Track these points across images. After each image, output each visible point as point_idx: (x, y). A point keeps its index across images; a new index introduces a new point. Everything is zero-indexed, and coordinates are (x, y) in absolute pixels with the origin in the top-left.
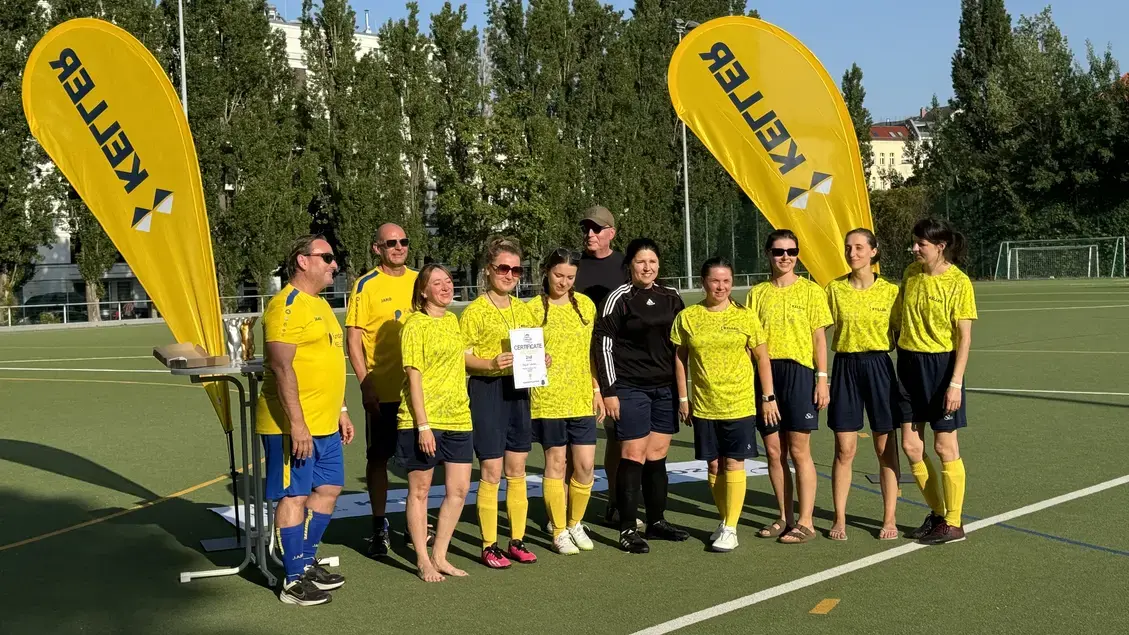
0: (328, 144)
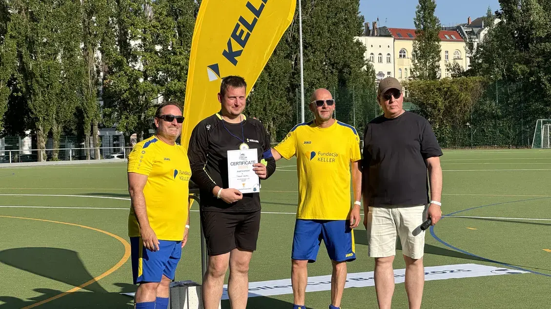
0: (23, 33)
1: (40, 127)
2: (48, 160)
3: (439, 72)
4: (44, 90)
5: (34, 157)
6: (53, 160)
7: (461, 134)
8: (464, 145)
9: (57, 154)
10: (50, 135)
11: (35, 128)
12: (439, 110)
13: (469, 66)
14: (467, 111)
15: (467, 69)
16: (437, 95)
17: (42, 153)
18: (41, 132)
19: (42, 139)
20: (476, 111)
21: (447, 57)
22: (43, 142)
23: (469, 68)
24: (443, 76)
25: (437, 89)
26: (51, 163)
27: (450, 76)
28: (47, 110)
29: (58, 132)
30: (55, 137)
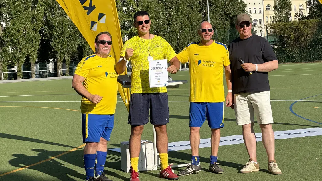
1: (58, 57)
2: (63, 76)
3: (291, 18)
4: (60, 35)
5: (55, 74)
6: (66, 76)
7: (305, 54)
8: (307, 60)
9: (68, 72)
10: (64, 61)
11: (56, 57)
12: (291, 40)
13: (309, 13)
14: (308, 40)
15: (308, 15)
16: (290, 31)
17: (60, 72)
18: (59, 60)
19: (59, 63)
20: (314, 40)
21: (295, 9)
22: (60, 66)
23: (309, 14)
24: (293, 20)
25: (290, 27)
26: (65, 77)
27: (297, 20)
28: (62, 47)
29: (69, 59)
30: (67, 62)
